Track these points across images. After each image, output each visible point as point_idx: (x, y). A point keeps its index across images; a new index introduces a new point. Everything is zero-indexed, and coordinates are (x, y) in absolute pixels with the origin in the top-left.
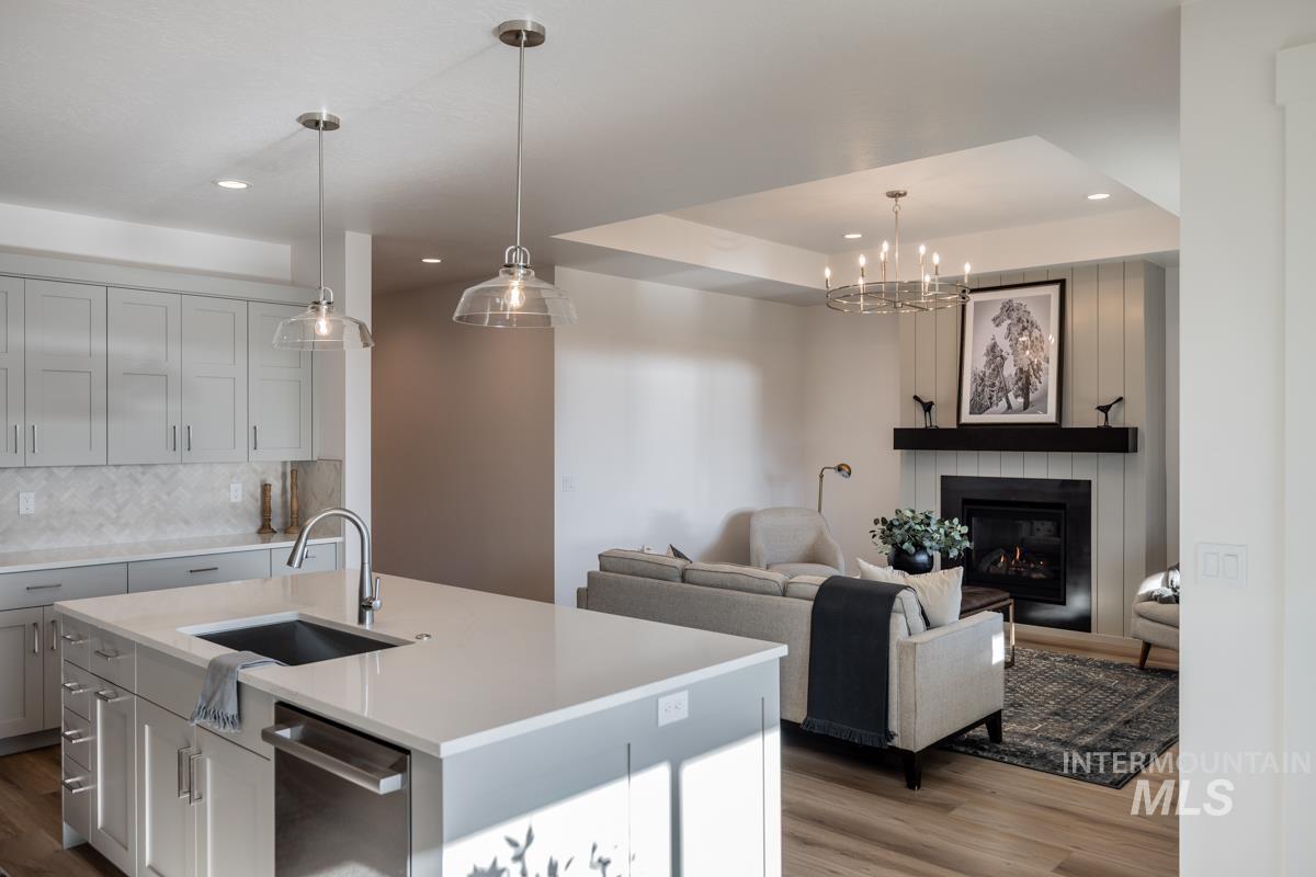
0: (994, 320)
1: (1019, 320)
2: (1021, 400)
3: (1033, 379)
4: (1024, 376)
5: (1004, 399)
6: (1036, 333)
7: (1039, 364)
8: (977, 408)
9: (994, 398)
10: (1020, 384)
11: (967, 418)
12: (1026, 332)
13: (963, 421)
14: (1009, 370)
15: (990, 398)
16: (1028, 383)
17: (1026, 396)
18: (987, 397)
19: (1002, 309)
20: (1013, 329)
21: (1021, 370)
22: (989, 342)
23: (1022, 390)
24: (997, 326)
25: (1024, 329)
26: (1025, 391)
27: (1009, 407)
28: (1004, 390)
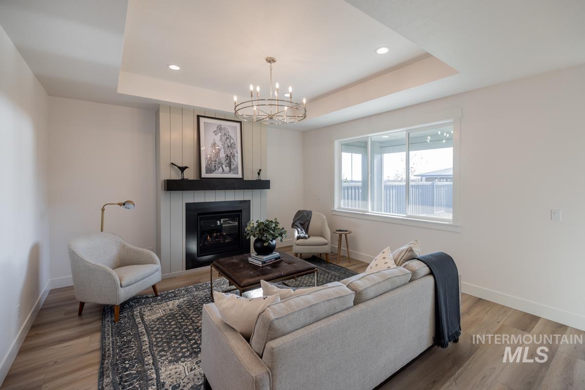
0: (214, 132)
1: (225, 134)
2: (228, 168)
3: (232, 160)
4: (229, 158)
5: (221, 167)
6: (232, 141)
7: (234, 154)
8: (209, 171)
9: (217, 166)
10: (227, 161)
11: (204, 175)
12: (228, 140)
13: (203, 176)
14: (222, 155)
15: (215, 167)
16: (230, 161)
17: (230, 167)
18: (213, 166)
19: (217, 128)
20: (223, 138)
21: (227, 155)
22: (213, 142)
23: (228, 164)
24: (216, 135)
25: (227, 138)
26: (229, 165)
27: (223, 171)
28: (221, 163)
